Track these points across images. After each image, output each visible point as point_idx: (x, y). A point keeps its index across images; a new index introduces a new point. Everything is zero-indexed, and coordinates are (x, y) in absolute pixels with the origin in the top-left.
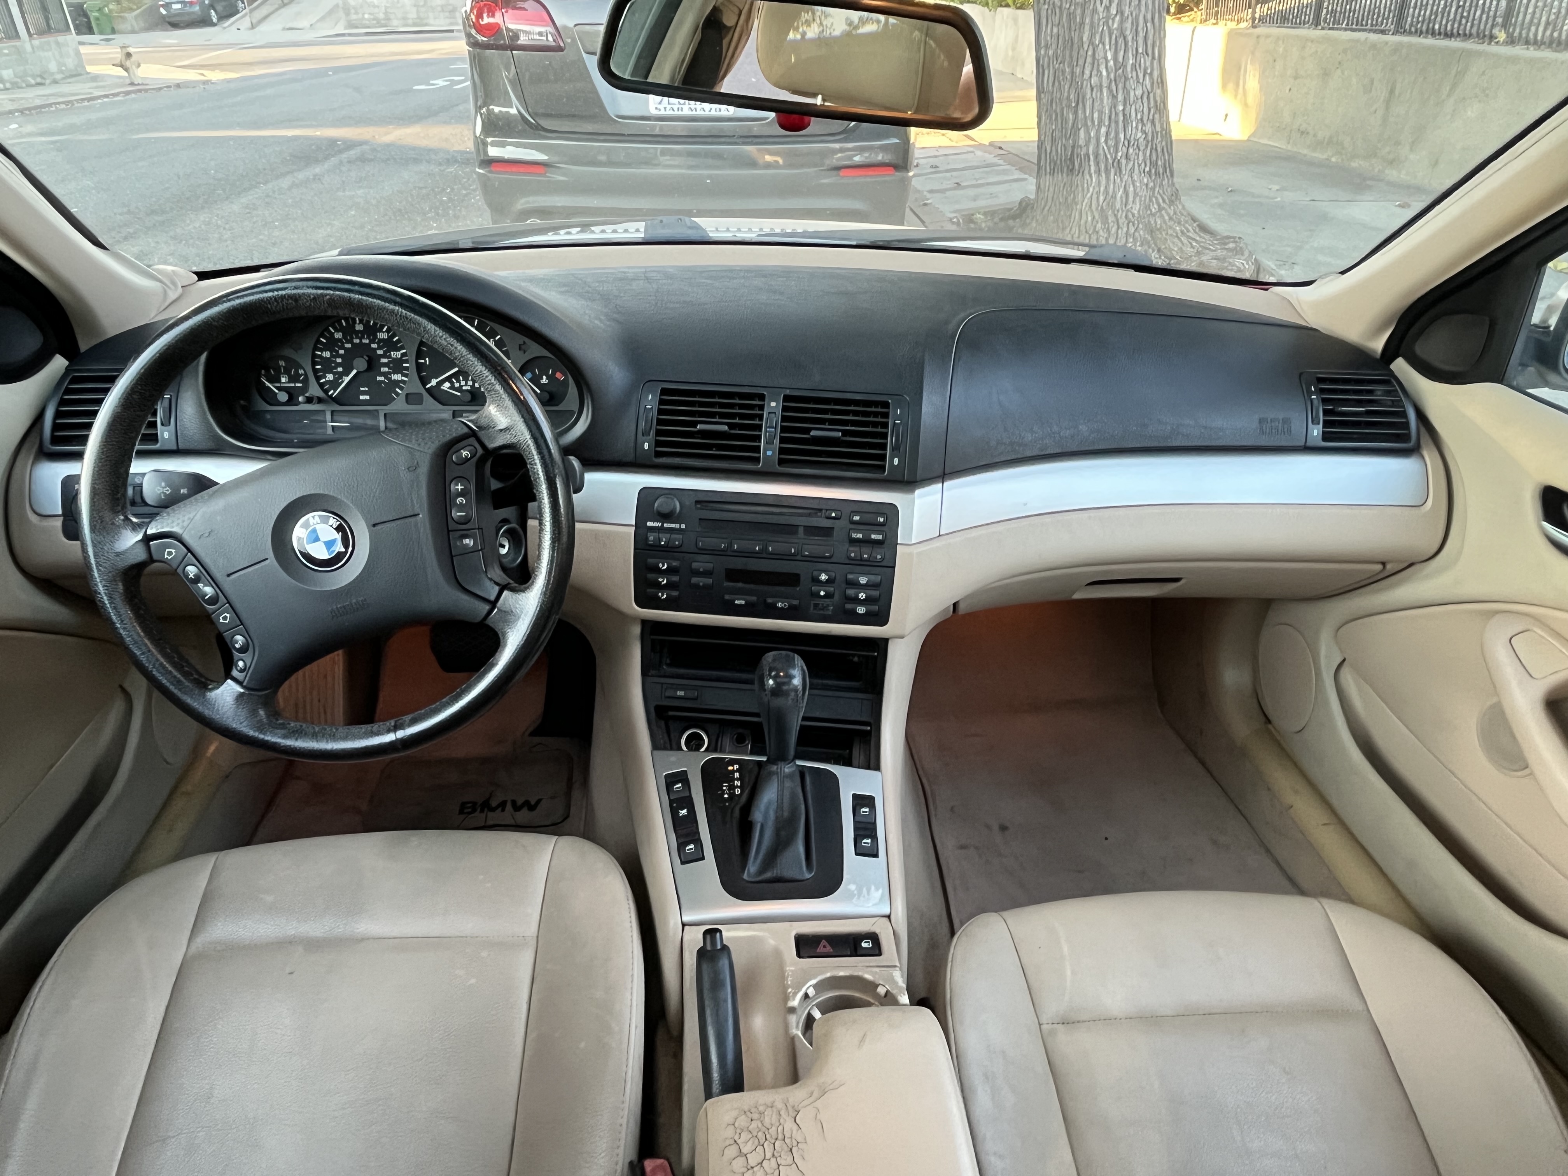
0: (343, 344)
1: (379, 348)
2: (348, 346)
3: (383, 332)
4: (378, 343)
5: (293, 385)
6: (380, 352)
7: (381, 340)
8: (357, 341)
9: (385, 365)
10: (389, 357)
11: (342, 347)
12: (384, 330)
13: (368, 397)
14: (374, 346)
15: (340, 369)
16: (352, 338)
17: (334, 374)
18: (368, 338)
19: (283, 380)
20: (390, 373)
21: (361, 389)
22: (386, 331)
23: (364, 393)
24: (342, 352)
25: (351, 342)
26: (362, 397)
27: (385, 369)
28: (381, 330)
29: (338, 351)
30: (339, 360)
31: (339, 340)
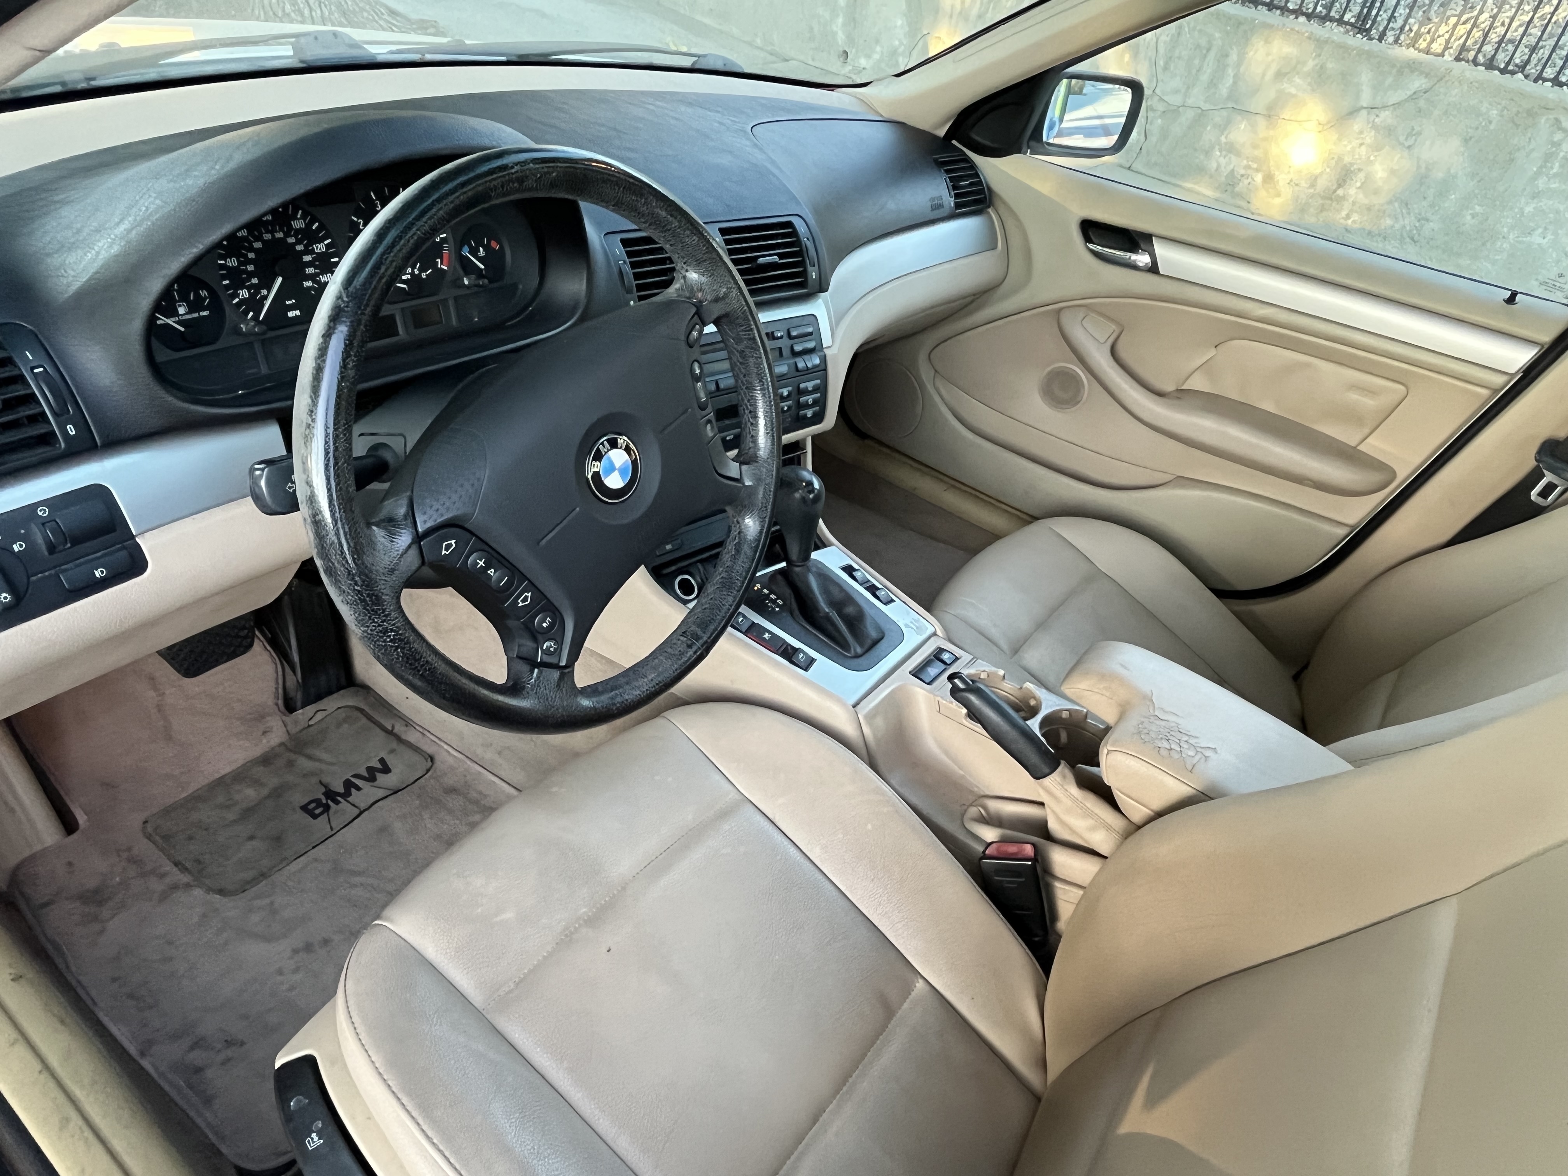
0: (250, 243)
1: (299, 242)
2: (258, 245)
3: (298, 219)
4: (296, 236)
5: (196, 315)
6: (300, 248)
7: (298, 231)
8: (267, 237)
9: (309, 264)
10: (312, 252)
11: (251, 249)
12: (299, 217)
13: (298, 313)
14: (291, 240)
15: (255, 281)
16: (261, 234)
17: (249, 289)
18: (281, 230)
19: (181, 310)
20: (317, 275)
21: (288, 303)
22: (300, 218)
23: (292, 308)
24: (251, 255)
25: (259, 238)
26: (291, 314)
27: (310, 271)
28: (295, 218)
29: (247, 255)
30: (251, 268)
31: (244, 239)
